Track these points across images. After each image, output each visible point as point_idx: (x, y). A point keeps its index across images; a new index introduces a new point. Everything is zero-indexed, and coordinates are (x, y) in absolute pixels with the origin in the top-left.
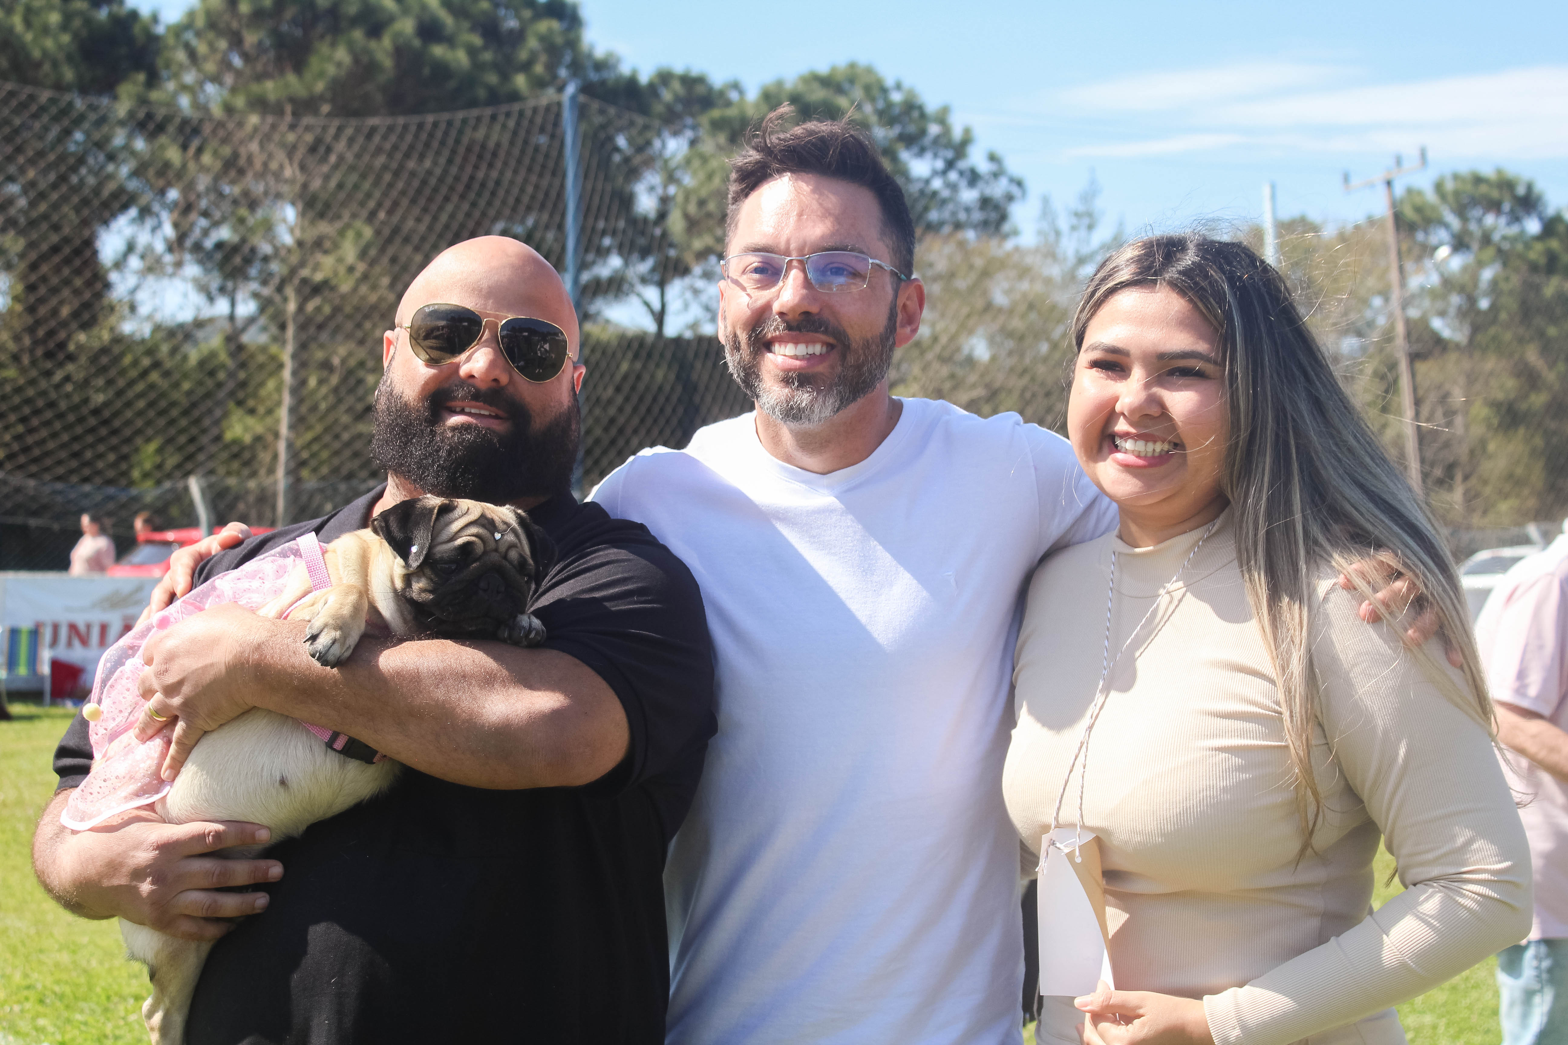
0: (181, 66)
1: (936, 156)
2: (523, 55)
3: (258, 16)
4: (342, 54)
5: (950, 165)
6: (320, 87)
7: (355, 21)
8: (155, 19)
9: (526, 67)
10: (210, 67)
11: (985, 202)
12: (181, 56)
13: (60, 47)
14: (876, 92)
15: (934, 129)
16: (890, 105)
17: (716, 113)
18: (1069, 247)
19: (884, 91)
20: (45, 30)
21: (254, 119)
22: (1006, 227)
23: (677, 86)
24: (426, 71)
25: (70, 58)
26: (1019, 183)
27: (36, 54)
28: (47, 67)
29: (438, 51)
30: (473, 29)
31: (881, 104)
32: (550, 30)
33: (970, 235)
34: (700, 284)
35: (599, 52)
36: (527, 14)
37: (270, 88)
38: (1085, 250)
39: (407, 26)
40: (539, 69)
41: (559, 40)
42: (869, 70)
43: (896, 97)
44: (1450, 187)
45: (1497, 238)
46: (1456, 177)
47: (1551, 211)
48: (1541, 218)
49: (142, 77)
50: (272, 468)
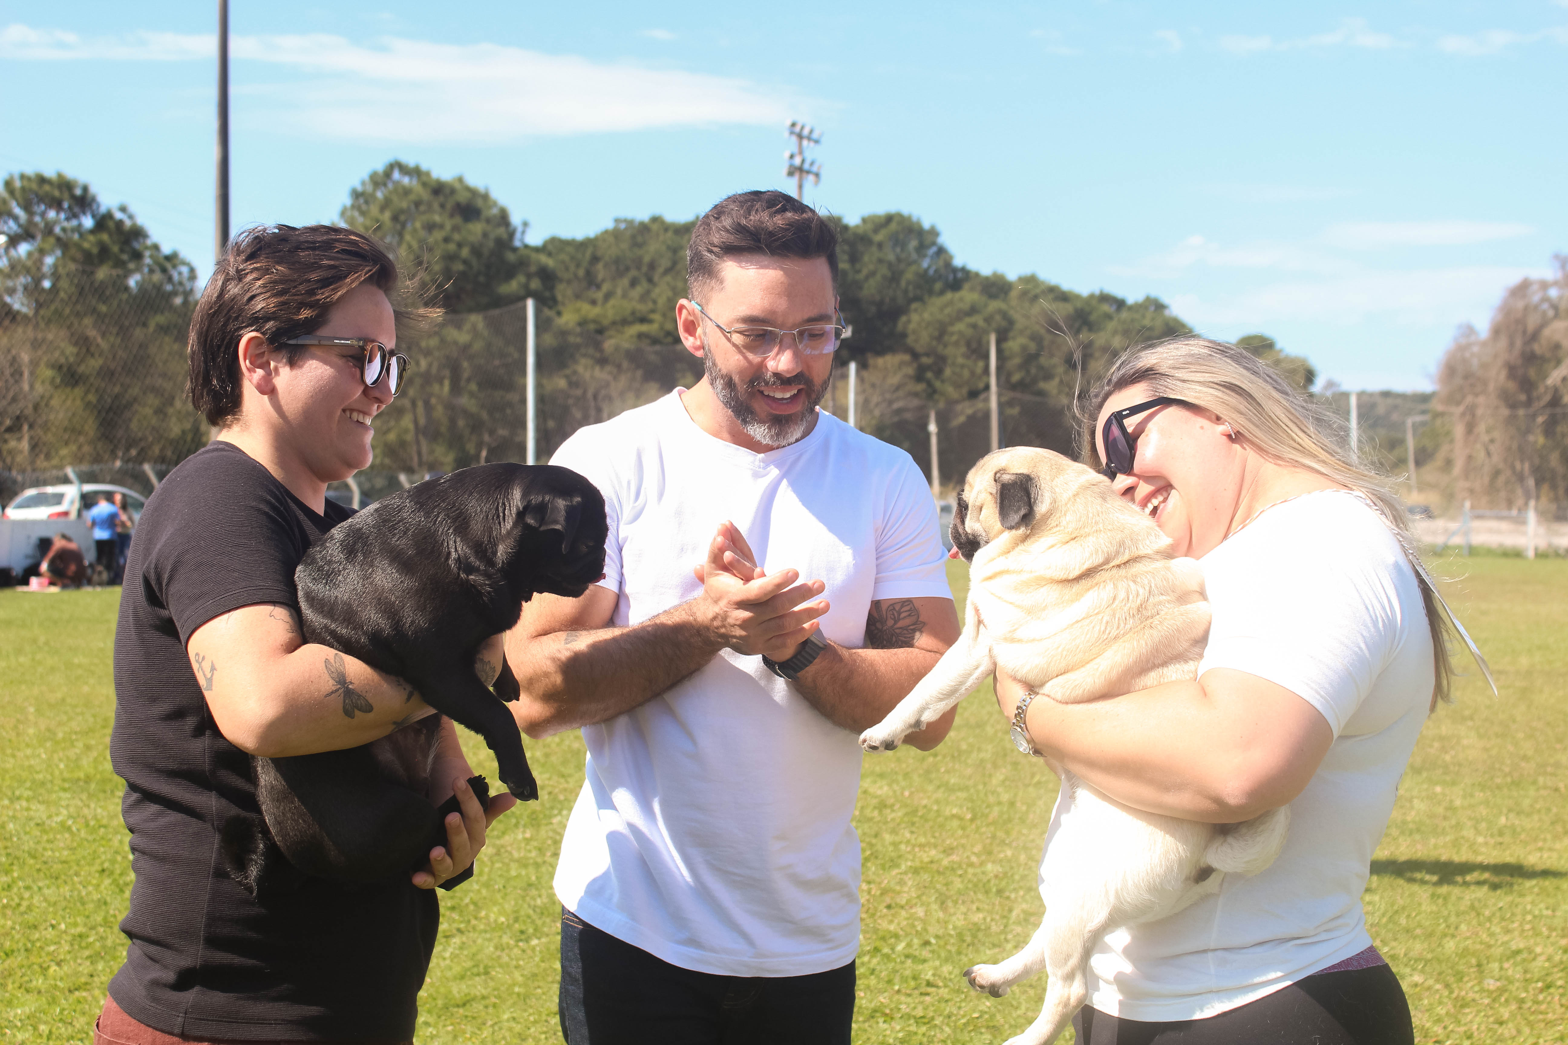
44: (18, 184)
45: (57, 230)
46: (23, 177)
47: (103, 209)
48: (93, 216)
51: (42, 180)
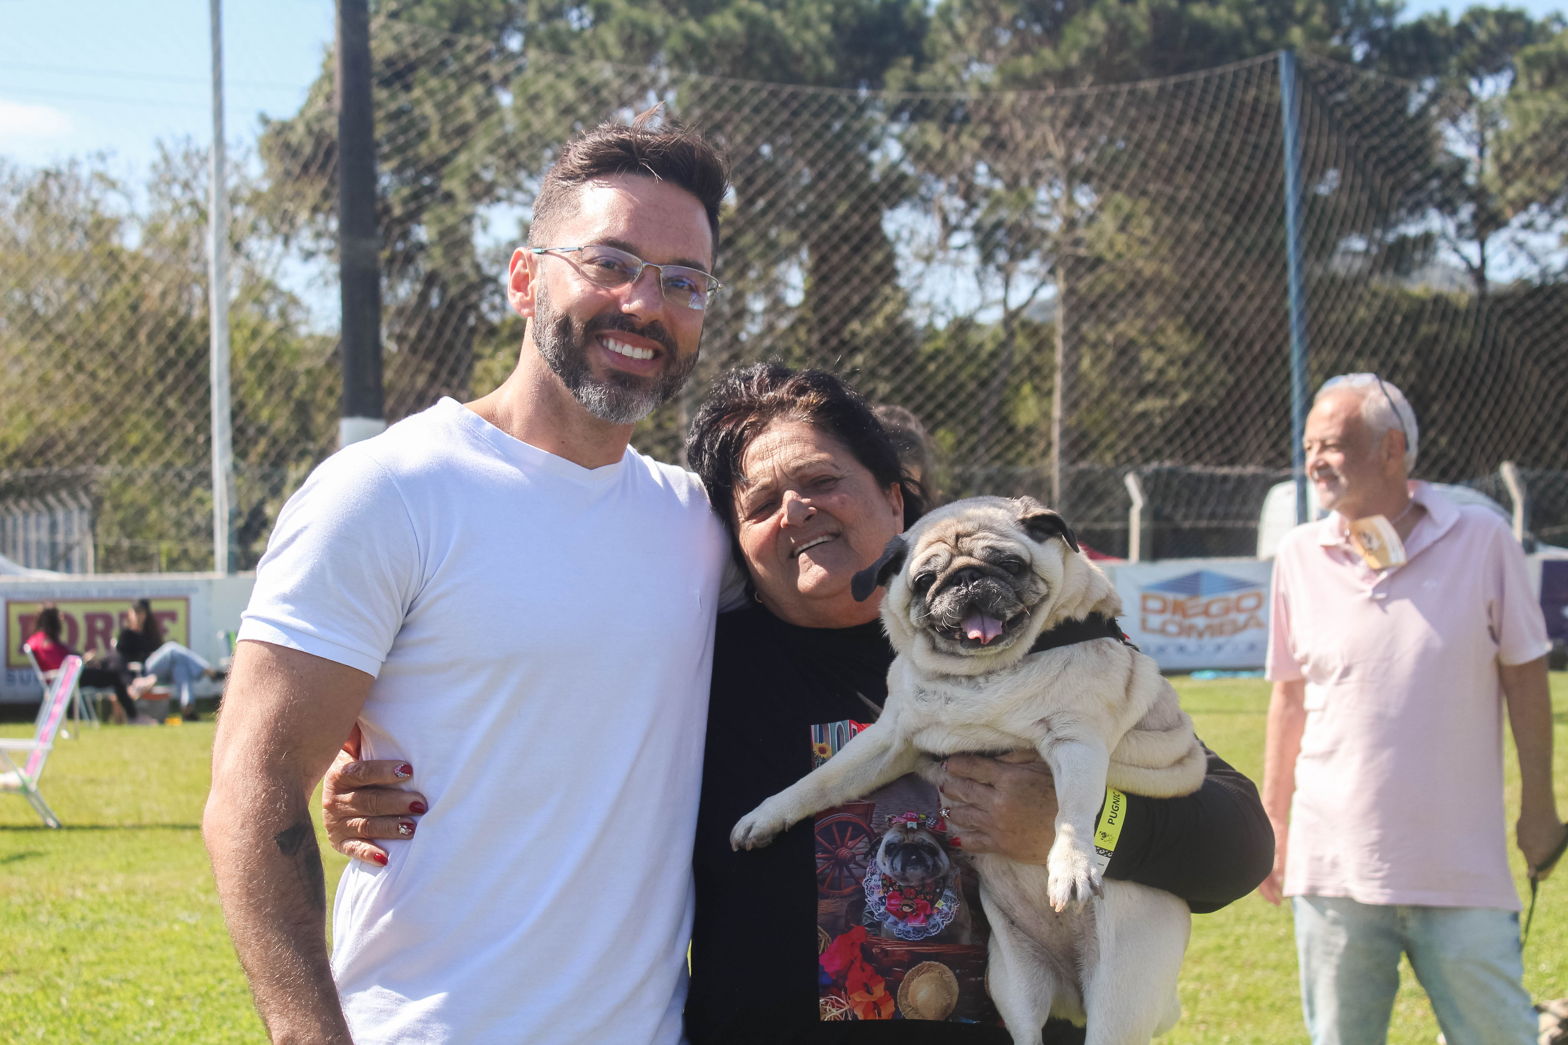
0: (947, 47)
4: (1096, 22)
6: (1074, 58)
10: (972, 46)
12: (947, 38)
13: (821, 38)
17: (1530, 50)
20: (807, 24)
21: (1009, 97)
23: (1492, 24)
24: (1185, 32)
25: (830, 49)
27: (797, 47)
28: (808, 60)
29: (1199, 10)
34: (1520, 235)
37: (1027, 64)
40: (1316, 20)
49: (908, 61)
50: (1045, 453)
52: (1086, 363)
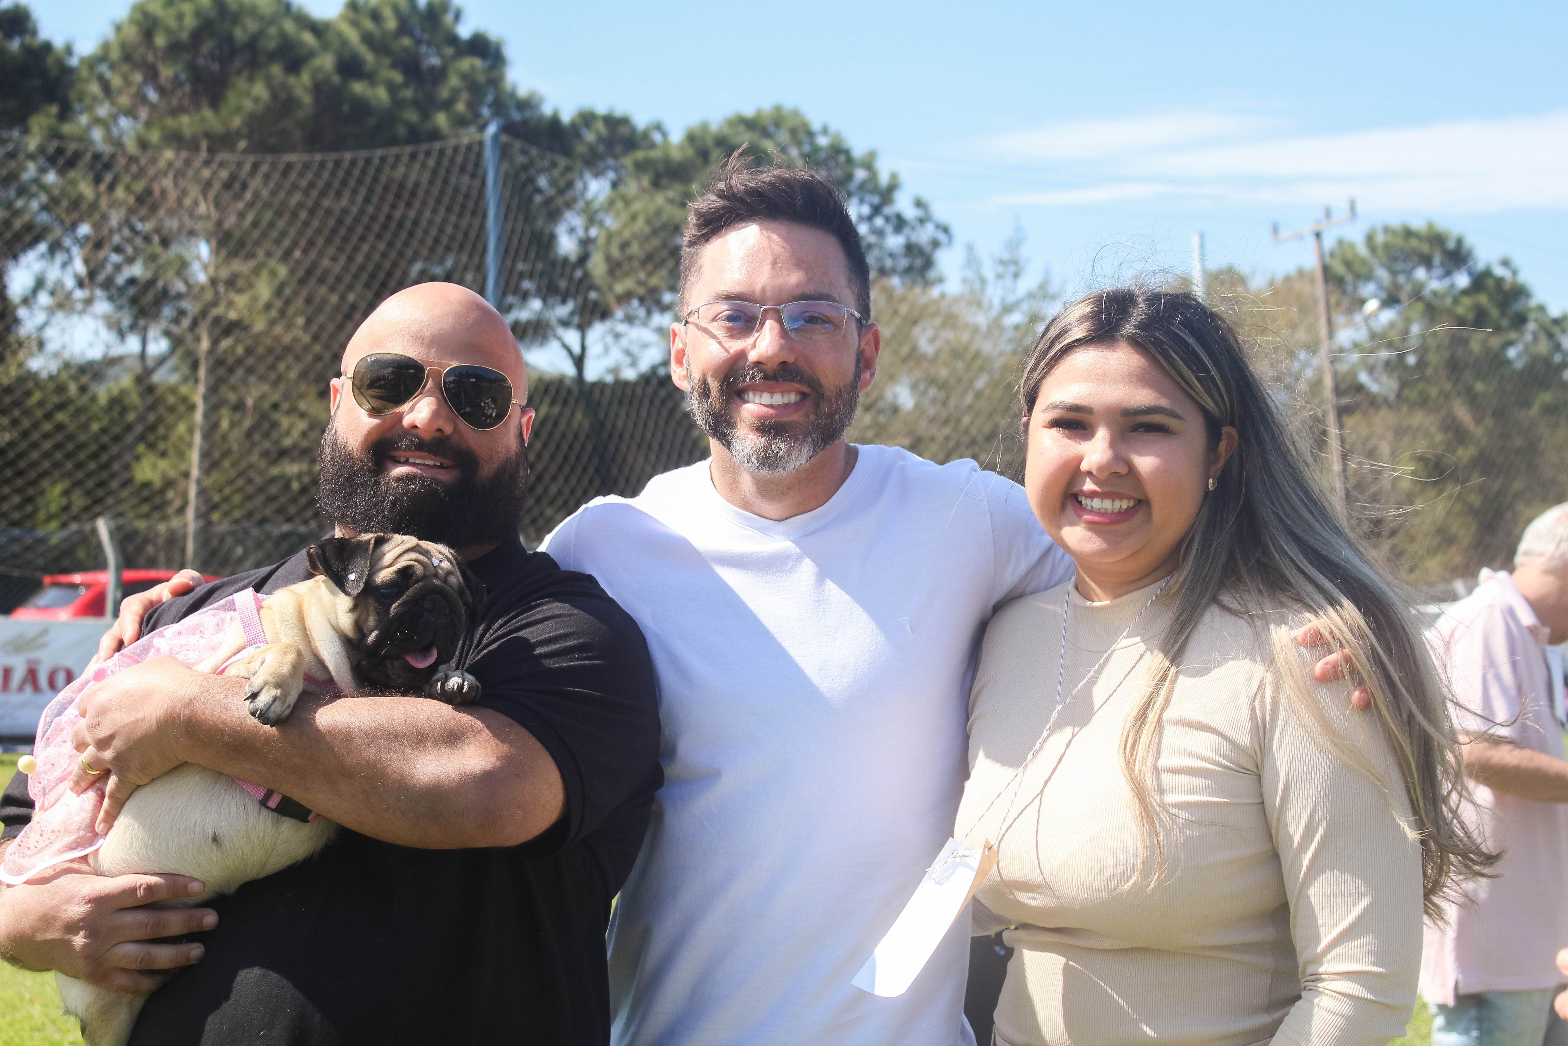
0: (94, 98)
1: (862, 201)
2: (444, 93)
3: (174, 49)
4: (260, 90)
5: (876, 210)
6: (237, 122)
7: (273, 56)
8: (69, 51)
9: (448, 105)
10: (124, 100)
11: (911, 249)
12: (95, 88)
14: (802, 136)
15: (860, 174)
16: (816, 149)
17: (640, 155)
18: (995, 294)
19: (810, 134)
21: (169, 154)
22: (932, 274)
23: (600, 127)
24: (346, 108)
26: (946, 230)
29: (358, 87)
30: (394, 66)
31: (807, 148)
32: (473, 68)
33: (895, 281)
34: (622, 328)
35: (522, 92)
36: (449, 51)
37: (186, 123)
38: (1011, 298)
39: (326, 62)
40: (460, 107)
41: (482, 78)
42: (796, 114)
43: (823, 141)
44: (1380, 238)
45: (1426, 292)
46: (1387, 230)
47: (1480, 266)
48: (1470, 273)
49: (54, 109)
50: (181, 510)
51: (1408, 233)
52: (225, 424)
